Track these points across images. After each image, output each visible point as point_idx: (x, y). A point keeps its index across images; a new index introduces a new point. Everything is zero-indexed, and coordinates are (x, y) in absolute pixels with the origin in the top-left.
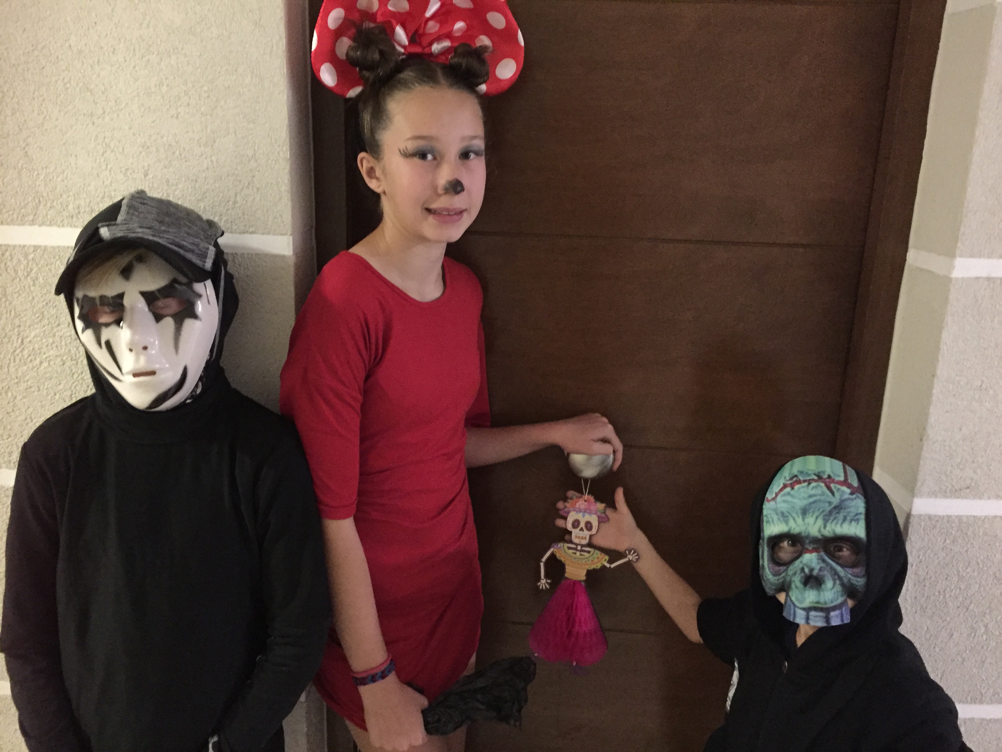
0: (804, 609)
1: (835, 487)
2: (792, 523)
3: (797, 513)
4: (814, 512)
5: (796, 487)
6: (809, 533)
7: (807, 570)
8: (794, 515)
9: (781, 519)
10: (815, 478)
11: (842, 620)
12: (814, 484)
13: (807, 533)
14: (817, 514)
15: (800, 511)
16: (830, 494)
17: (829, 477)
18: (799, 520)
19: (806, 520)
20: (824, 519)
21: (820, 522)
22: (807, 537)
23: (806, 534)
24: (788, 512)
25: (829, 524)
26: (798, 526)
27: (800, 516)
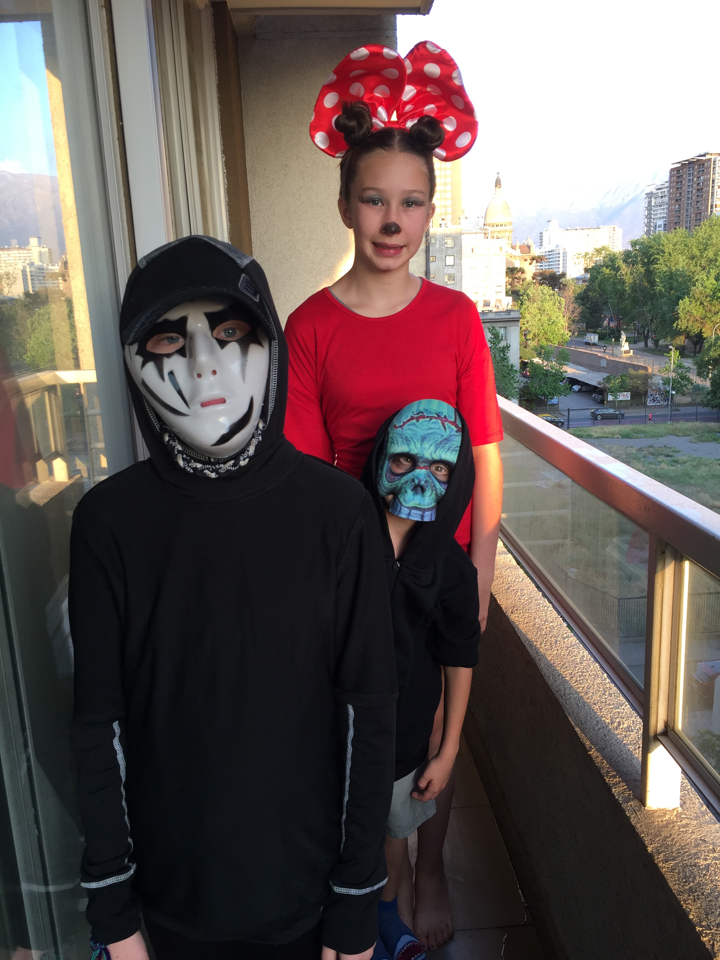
0: (408, 508)
1: (448, 425)
2: (412, 446)
3: (418, 440)
4: (430, 440)
5: (421, 420)
6: (423, 455)
7: (416, 481)
8: (415, 440)
9: (405, 442)
10: (436, 416)
11: (431, 519)
12: (434, 420)
13: (422, 454)
14: (432, 442)
15: (420, 438)
16: (443, 429)
17: (445, 417)
18: (418, 445)
19: (423, 445)
20: (436, 447)
21: (433, 448)
22: (422, 457)
23: (421, 455)
24: (411, 438)
25: (438, 451)
26: (417, 449)
27: (420, 442)
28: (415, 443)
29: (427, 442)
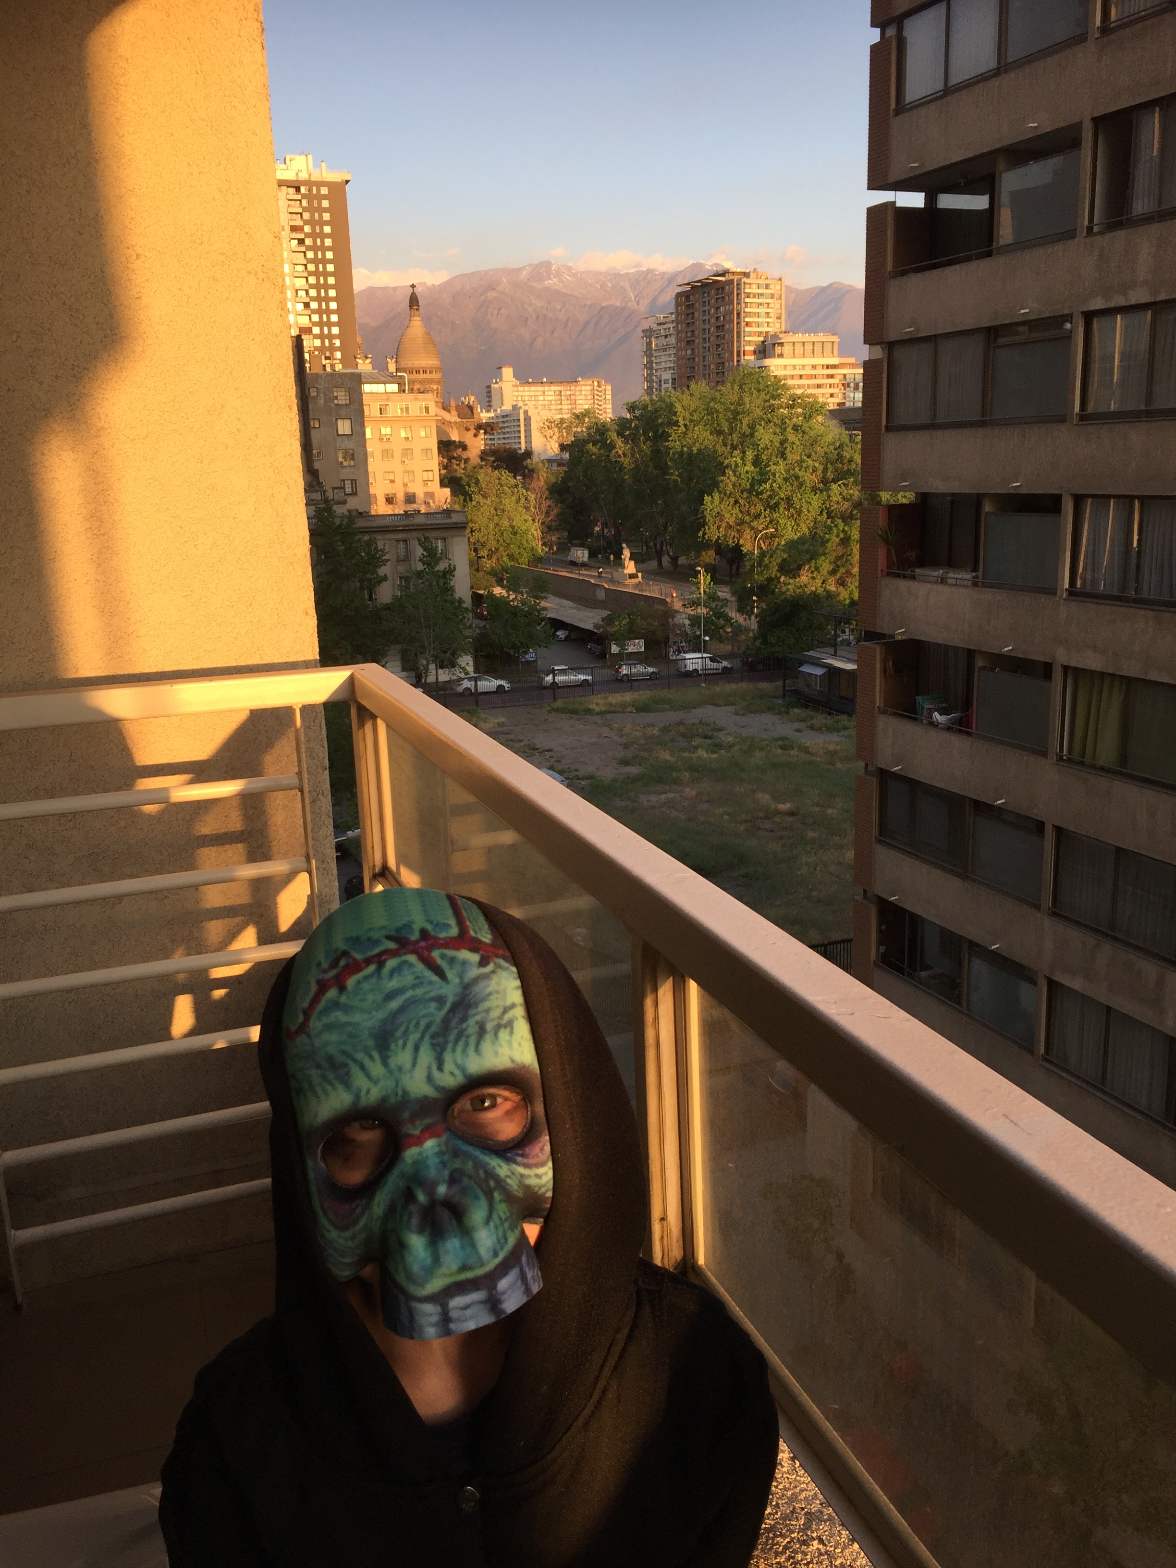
1: (443, 957)
2: (360, 1080)
3: (367, 1051)
4: (406, 1033)
5: (351, 982)
6: (405, 1093)
8: (360, 1056)
9: (331, 1076)
10: (392, 945)
11: (527, 1290)
12: (391, 963)
13: (400, 1093)
14: (414, 1037)
15: (371, 1043)
16: (435, 978)
17: (424, 933)
18: (377, 1068)
19: (393, 1062)
20: (433, 1046)
21: (426, 1056)
22: (405, 1103)
23: (399, 1098)
24: (344, 1053)
25: (448, 1057)
26: (376, 1082)
27: (375, 1054)
28: (362, 1067)
29: (401, 1042)
